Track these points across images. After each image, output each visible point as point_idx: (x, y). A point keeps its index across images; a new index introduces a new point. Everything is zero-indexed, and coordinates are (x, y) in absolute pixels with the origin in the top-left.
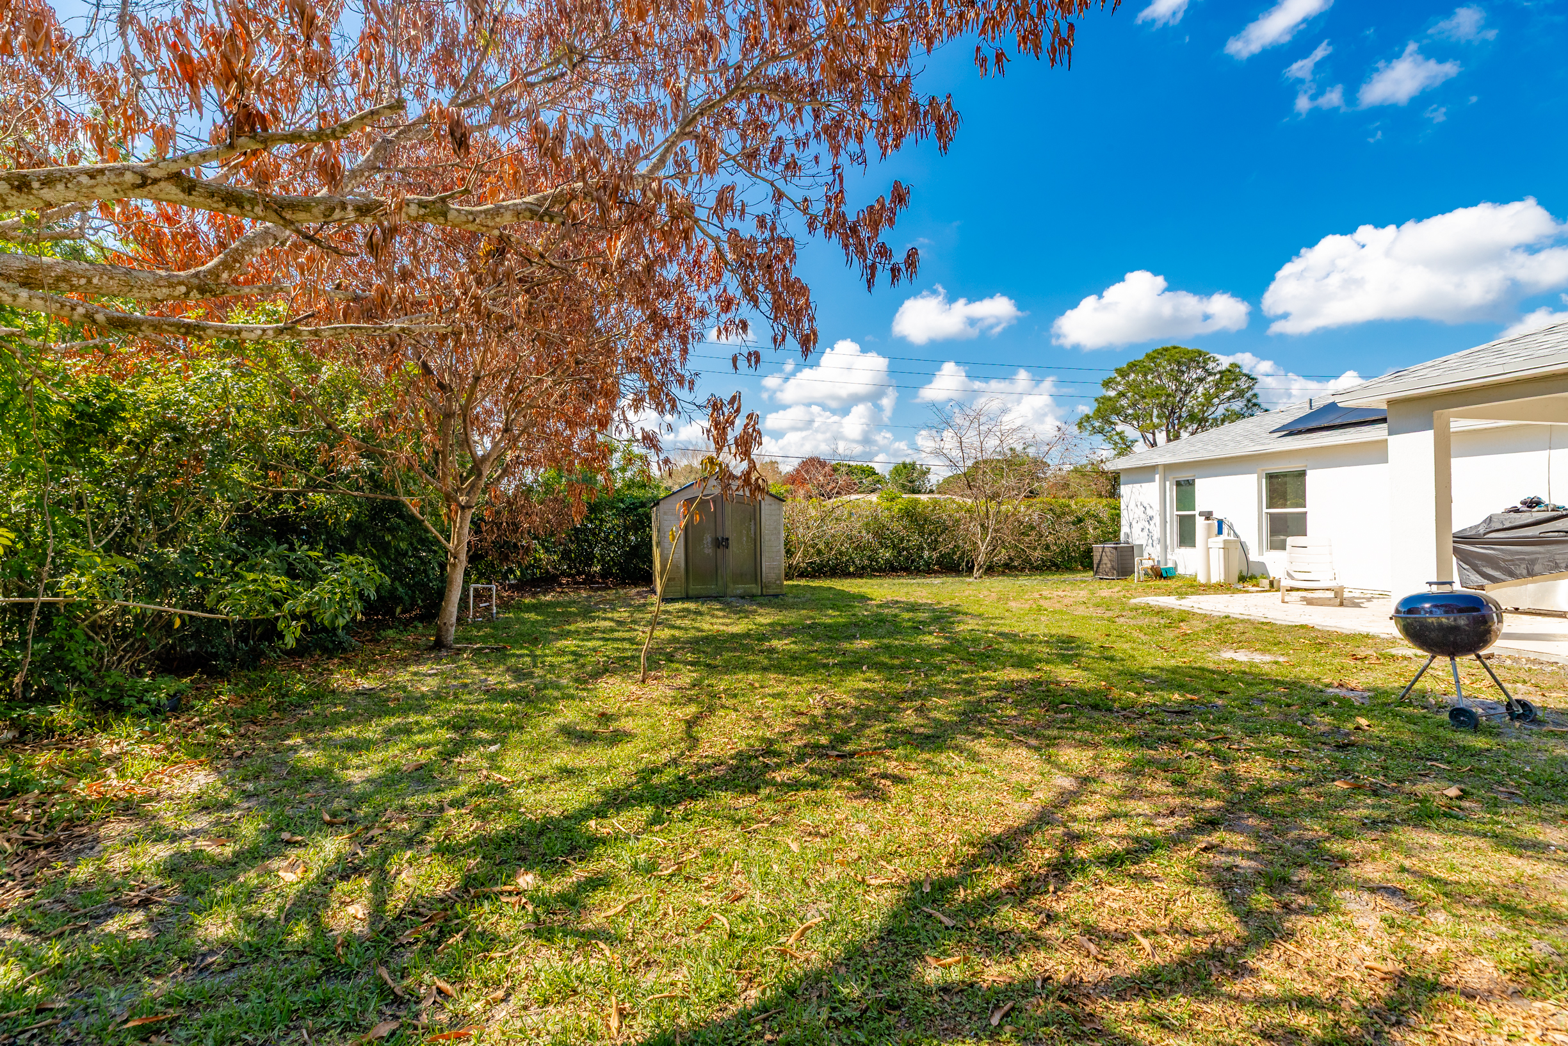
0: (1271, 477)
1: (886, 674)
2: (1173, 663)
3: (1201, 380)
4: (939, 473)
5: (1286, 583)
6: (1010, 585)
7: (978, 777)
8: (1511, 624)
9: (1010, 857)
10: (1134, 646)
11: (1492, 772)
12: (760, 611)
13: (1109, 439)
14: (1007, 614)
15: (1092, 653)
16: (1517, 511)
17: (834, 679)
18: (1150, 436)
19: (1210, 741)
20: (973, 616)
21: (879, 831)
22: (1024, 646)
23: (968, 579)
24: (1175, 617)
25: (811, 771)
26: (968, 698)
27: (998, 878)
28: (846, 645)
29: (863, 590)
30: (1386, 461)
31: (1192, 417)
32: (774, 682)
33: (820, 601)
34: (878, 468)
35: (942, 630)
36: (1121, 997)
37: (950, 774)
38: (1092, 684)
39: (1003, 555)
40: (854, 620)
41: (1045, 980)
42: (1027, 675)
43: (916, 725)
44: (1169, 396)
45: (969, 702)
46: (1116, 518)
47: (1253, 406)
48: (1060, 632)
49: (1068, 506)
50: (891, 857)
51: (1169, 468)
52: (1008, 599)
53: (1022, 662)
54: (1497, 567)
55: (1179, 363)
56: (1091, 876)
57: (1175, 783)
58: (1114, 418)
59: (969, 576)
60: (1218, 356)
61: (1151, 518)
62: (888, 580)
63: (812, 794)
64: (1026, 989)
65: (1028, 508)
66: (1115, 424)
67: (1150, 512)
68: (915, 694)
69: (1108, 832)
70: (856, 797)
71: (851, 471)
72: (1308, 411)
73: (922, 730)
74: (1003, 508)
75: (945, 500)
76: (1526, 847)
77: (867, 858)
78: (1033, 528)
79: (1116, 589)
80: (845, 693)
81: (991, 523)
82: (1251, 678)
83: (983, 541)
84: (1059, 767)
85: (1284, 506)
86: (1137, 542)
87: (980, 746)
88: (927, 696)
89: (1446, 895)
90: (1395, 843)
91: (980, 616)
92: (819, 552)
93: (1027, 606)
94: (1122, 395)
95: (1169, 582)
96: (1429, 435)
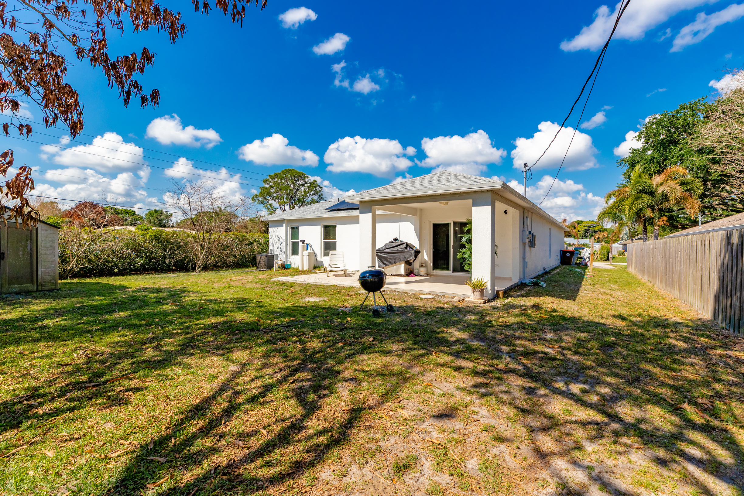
0: (325, 227)
1: (136, 330)
2: (287, 305)
3: (303, 185)
4: (177, 217)
5: (329, 269)
6: (215, 275)
7: (189, 377)
8: (388, 280)
9: (203, 413)
10: (272, 299)
11: (382, 330)
12: (34, 301)
13: (266, 207)
14: (212, 290)
15: (253, 305)
16: (392, 242)
17: (96, 339)
18: (283, 207)
19: (298, 336)
20: (194, 292)
21: (121, 423)
22: (220, 305)
23: (192, 273)
24: (289, 285)
25: (71, 400)
26: (187, 336)
27: (194, 426)
28: (108, 317)
29: (122, 283)
30: (359, 223)
31: (299, 200)
32: (43, 348)
33: (88, 292)
34: (137, 212)
35: (174, 301)
36: (252, 461)
37: (172, 379)
38: (252, 319)
39: (212, 260)
40: (114, 301)
41: (216, 469)
42: (220, 319)
43: (153, 356)
44: (290, 190)
45: (187, 338)
46: (267, 243)
47: (321, 198)
48: (239, 296)
49: (246, 236)
50: (127, 436)
51: (289, 221)
52: (214, 282)
53: (218, 313)
54: (387, 261)
55: (295, 177)
56: (243, 410)
57: (283, 357)
58: (268, 197)
59: (193, 272)
60: (309, 176)
61: (282, 243)
62: (142, 276)
63: (70, 415)
64: (206, 477)
65: (226, 237)
66: (269, 200)
67: (281, 240)
68: (155, 339)
69: (253, 386)
70: (105, 408)
71: (117, 212)
72: (337, 202)
73: (157, 358)
74: (213, 237)
75: (180, 231)
76: (388, 353)
77: (110, 442)
78: (228, 247)
79: (266, 275)
80: (103, 346)
81: (206, 245)
82: (315, 308)
83: (201, 253)
84: (232, 361)
85: (330, 239)
86: (276, 253)
87: (191, 360)
88: (162, 338)
89: (367, 376)
90: (355, 361)
91: (197, 292)
92: (90, 261)
93: (223, 285)
94: (272, 187)
95: (288, 271)
96: (370, 215)
